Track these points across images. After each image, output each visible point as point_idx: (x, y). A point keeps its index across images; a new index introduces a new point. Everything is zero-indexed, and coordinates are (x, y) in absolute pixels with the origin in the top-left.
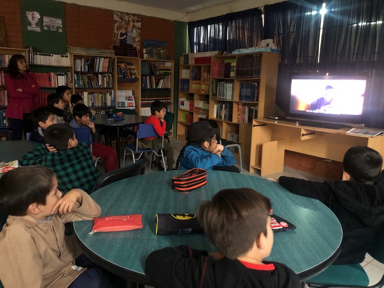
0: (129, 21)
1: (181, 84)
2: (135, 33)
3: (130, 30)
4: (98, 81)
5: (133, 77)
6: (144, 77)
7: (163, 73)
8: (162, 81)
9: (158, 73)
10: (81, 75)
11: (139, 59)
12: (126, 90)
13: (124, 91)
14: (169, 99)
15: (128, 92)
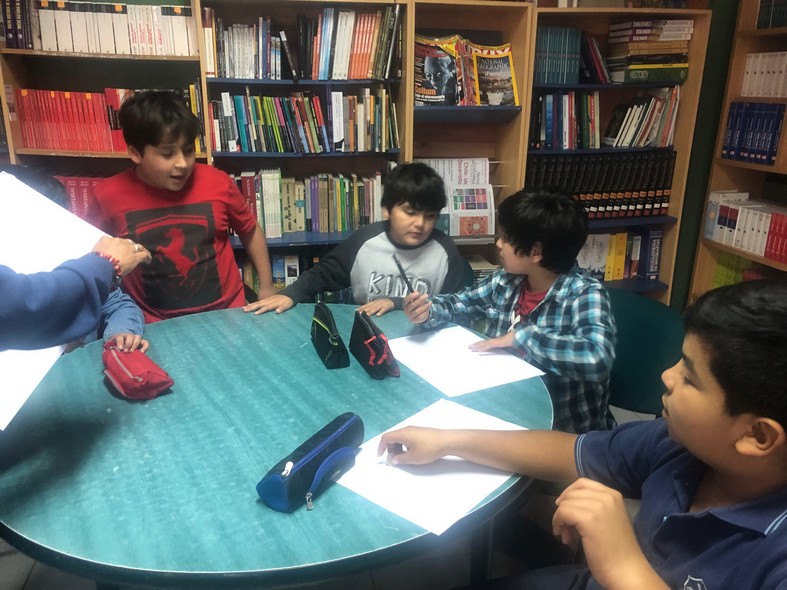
1: (732, 127)
4: (329, 124)
5: (496, 99)
6: (550, 99)
7: (643, 76)
8: (635, 114)
9: (619, 77)
10: (251, 95)
11: (526, 8)
12: (464, 161)
13: (455, 162)
14: (663, 199)
15: (469, 168)
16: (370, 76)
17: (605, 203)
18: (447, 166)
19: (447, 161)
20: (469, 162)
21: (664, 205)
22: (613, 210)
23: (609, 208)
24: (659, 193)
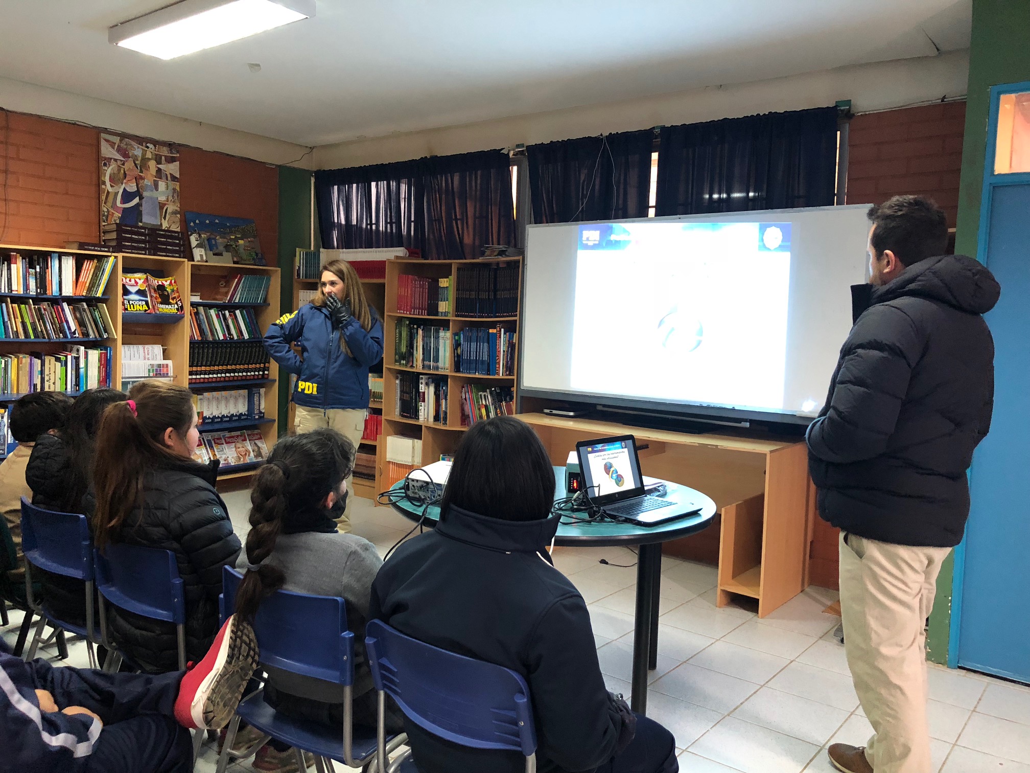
0: (145, 160)
2: (163, 192)
3: (148, 182)
10: (12, 302)
11: (184, 261)
12: (146, 346)
13: (141, 347)
14: (264, 369)
15: (150, 351)
16: (84, 294)
17: (234, 371)
18: (136, 350)
19: (135, 346)
20: (149, 347)
21: (266, 372)
22: (235, 376)
23: (236, 374)
24: (262, 365)
